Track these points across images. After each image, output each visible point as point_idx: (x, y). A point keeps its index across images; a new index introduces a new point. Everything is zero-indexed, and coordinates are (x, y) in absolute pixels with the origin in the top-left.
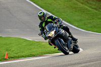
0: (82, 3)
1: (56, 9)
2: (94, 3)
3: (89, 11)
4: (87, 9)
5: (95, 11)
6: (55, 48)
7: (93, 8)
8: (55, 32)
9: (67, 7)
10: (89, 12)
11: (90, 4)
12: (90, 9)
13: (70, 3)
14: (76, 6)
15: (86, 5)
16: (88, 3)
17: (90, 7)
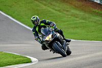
0: (45, 5)
1: (16, 12)
2: (58, 5)
3: (53, 13)
4: (50, 11)
5: (59, 13)
6: (51, 51)
7: (56, 10)
8: (52, 35)
9: (29, 9)
10: (52, 15)
11: (54, 6)
12: (54, 11)
13: (32, 4)
14: (38, 8)
15: (48, 7)
16: (51, 5)
17: (53, 9)
